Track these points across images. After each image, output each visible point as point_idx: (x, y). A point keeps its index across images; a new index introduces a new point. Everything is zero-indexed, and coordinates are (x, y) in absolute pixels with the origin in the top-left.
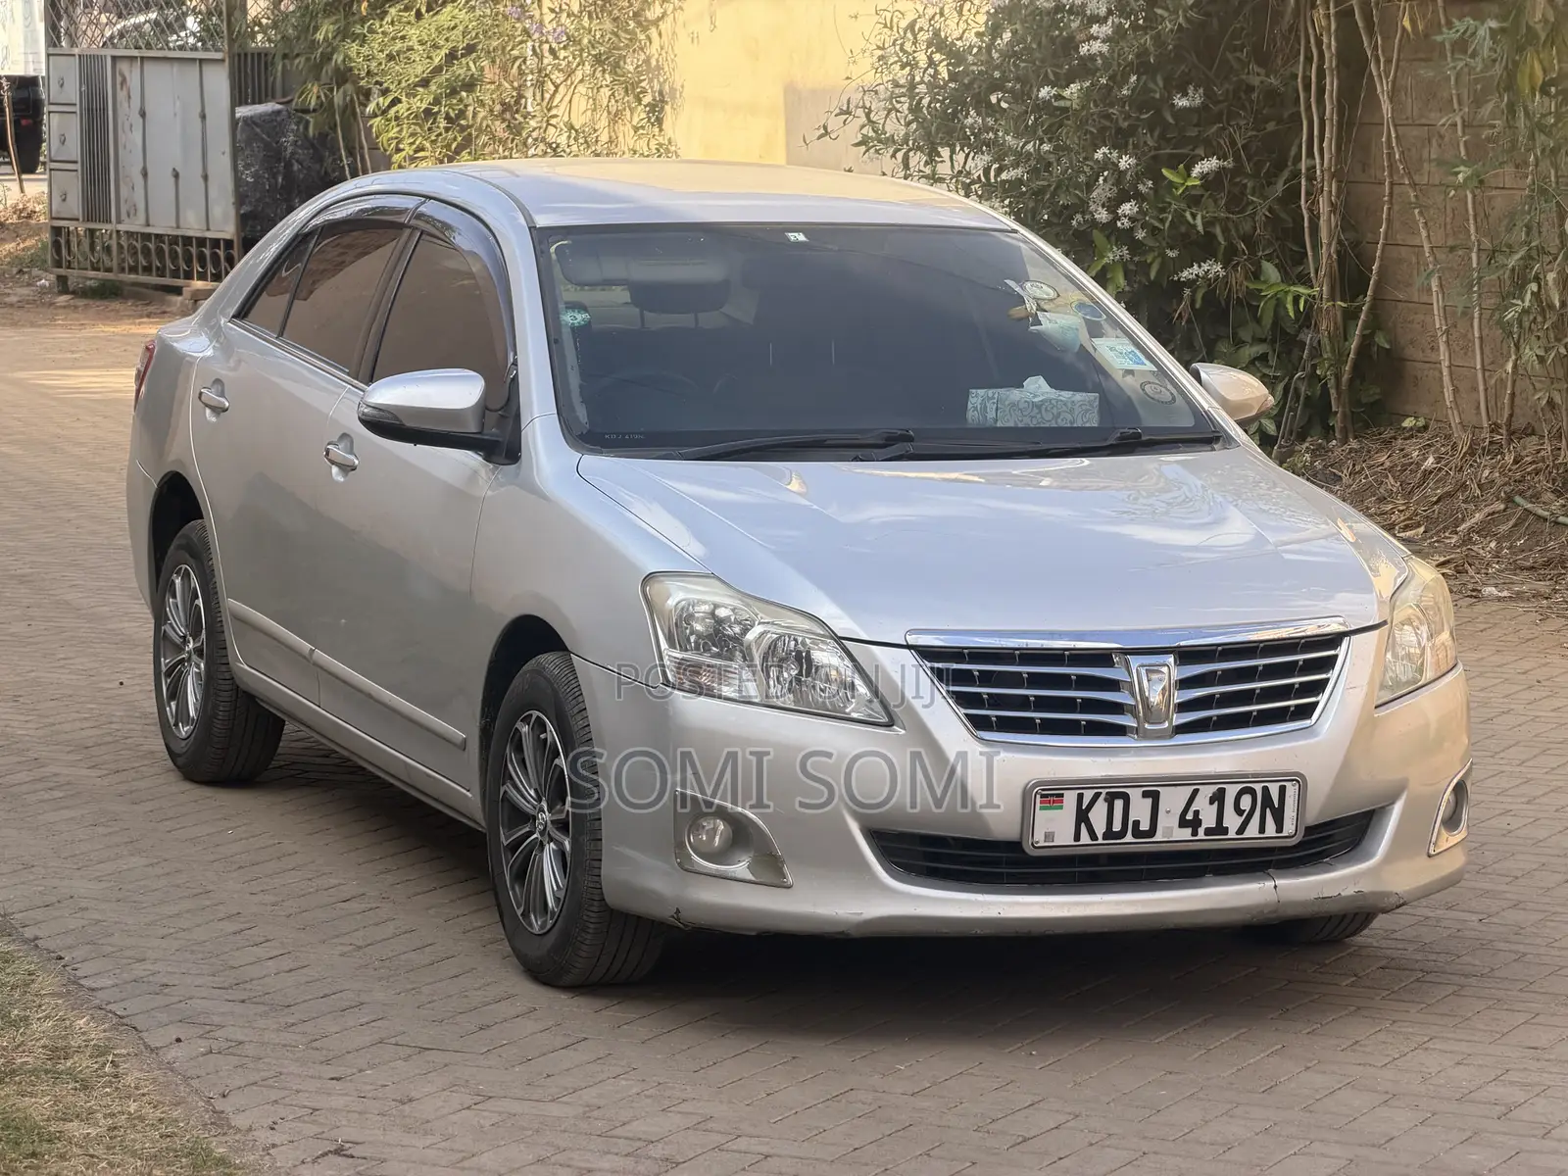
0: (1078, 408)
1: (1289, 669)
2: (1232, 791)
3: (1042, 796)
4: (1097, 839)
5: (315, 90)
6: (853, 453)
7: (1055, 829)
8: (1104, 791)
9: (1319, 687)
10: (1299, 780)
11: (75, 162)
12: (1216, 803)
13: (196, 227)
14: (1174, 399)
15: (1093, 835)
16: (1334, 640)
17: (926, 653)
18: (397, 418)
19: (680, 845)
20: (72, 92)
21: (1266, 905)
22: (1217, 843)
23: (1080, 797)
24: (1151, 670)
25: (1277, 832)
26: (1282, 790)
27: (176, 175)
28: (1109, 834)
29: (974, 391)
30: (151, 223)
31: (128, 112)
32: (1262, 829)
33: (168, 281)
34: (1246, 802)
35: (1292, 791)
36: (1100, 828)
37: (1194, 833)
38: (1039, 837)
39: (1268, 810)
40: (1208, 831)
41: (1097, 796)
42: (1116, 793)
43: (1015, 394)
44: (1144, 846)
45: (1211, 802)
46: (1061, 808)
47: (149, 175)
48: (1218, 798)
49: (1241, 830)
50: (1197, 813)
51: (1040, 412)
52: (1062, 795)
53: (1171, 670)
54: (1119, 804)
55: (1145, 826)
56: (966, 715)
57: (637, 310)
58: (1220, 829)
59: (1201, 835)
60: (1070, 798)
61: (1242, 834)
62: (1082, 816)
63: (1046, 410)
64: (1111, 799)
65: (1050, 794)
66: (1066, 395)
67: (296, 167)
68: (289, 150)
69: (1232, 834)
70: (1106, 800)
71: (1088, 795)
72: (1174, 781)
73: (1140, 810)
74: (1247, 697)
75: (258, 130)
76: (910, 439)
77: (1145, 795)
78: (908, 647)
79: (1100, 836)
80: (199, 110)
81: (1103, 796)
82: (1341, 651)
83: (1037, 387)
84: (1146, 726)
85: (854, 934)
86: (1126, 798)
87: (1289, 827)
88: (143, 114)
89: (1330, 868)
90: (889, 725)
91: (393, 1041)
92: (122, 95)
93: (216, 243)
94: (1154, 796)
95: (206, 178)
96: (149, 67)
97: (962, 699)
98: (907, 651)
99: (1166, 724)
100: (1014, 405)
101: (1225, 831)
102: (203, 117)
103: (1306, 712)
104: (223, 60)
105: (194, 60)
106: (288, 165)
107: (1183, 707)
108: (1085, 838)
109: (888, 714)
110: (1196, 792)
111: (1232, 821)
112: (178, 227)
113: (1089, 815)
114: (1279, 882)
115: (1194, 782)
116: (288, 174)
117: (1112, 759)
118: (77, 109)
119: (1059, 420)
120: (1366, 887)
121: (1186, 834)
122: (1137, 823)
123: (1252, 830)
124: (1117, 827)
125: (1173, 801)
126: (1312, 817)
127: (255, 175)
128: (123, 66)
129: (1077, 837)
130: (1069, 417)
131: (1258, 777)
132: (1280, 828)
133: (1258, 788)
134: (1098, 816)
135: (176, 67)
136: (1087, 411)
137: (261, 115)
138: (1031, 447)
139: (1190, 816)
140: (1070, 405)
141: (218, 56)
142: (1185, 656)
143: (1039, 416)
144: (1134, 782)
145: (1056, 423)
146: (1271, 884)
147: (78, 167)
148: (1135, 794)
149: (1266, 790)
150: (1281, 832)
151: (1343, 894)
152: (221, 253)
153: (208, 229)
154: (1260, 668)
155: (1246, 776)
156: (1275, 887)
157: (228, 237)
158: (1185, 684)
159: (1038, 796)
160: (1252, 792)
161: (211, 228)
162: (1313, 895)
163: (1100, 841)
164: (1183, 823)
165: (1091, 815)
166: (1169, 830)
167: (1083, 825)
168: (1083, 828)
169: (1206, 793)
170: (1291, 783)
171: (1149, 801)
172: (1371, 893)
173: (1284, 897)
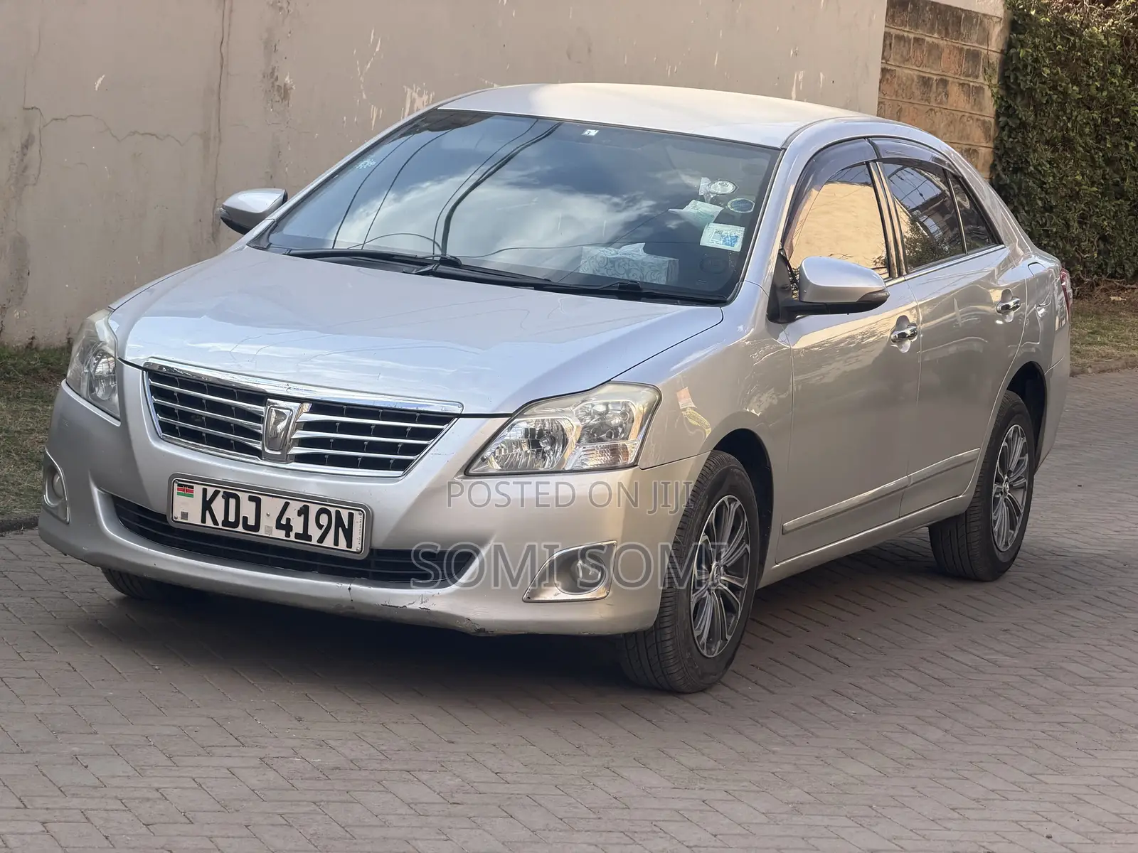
1: (400, 432)
2: (314, 509)
3: (179, 485)
4: (218, 525)
7: (187, 509)
8: (222, 490)
9: (418, 449)
10: (365, 511)
12: (303, 516)
15: (215, 522)
16: (446, 418)
17: (151, 374)
21: (342, 601)
22: (302, 545)
23: (205, 491)
24: (278, 411)
25: (347, 547)
26: (351, 516)
28: (226, 522)
32: (336, 543)
34: (324, 519)
35: (358, 518)
36: (220, 518)
37: (288, 535)
38: (177, 514)
39: (340, 529)
40: (297, 536)
41: (216, 493)
42: (230, 493)
44: (251, 536)
45: (299, 514)
46: (192, 496)
48: (304, 512)
49: (321, 539)
50: (288, 520)
52: (192, 487)
53: (293, 414)
54: (232, 502)
55: (251, 522)
58: (305, 536)
59: (292, 538)
60: (198, 490)
61: (322, 543)
62: (207, 506)
64: (227, 497)
65: (185, 484)
66: (652, 258)
69: (314, 542)
70: (223, 497)
71: (210, 491)
72: (273, 493)
73: (248, 510)
74: (357, 446)
77: (251, 499)
79: (220, 523)
81: (221, 494)
82: (446, 428)
83: (635, 250)
84: (267, 450)
86: (238, 499)
87: (356, 545)
94: (258, 502)
98: (141, 371)
99: (283, 452)
101: (310, 538)
103: (403, 466)
107: (302, 442)
108: (209, 522)
110: (287, 505)
111: (315, 533)
113: (211, 506)
114: (353, 586)
115: (286, 497)
120: (434, 606)
121: (281, 534)
122: (245, 519)
123: (329, 542)
124: (232, 518)
125: (271, 507)
126: (380, 541)
129: (204, 520)
131: (333, 503)
132: (349, 544)
133: (333, 510)
134: (218, 506)
139: (283, 522)
144: (245, 488)
146: (348, 586)
148: (244, 497)
149: (338, 513)
150: (351, 548)
151: (407, 607)
155: (325, 500)
156: (349, 589)
159: (176, 485)
160: (329, 513)
162: (381, 602)
163: (220, 526)
164: (279, 526)
165: (213, 506)
166: (269, 529)
167: (207, 512)
168: (208, 514)
169: (295, 506)
170: (358, 512)
171: (253, 505)
172: (437, 612)
173: (357, 598)
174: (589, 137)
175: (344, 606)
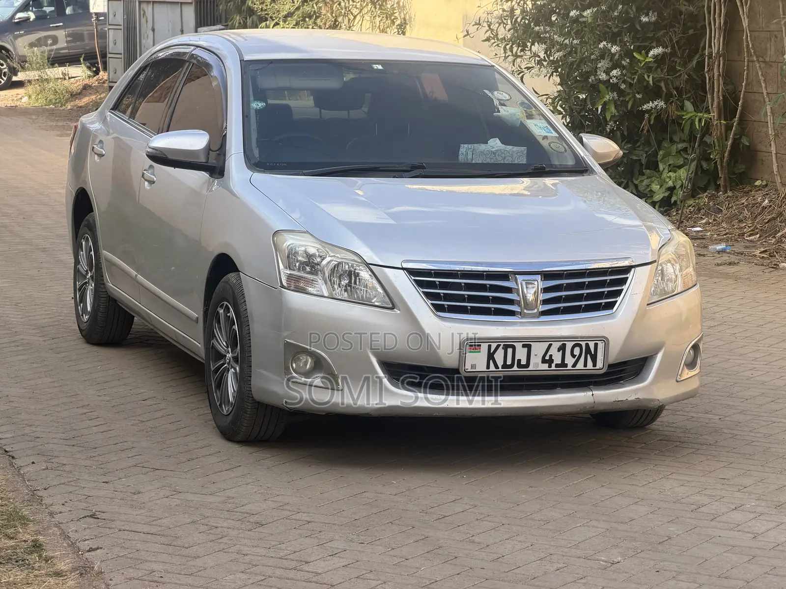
0: (517, 154)
1: (602, 284)
2: (569, 345)
3: (470, 346)
4: (499, 368)
5: (238, 18)
6: (395, 174)
7: (477, 362)
8: (502, 344)
9: (618, 293)
10: (605, 340)
11: (121, 54)
12: (561, 351)
14: (566, 150)
15: (496, 366)
16: (627, 270)
17: (411, 272)
18: (164, 154)
19: (287, 369)
20: (120, 19)
21: (588, 404)
22: (562, 372)
23: (490, 346)
24: (528, 283)
25: (593, 367)
26: (596, 345)
28: (505, 366)
29: (462, 145)
31: (146, 29)
32: (585, 365)
34: (577, 351)
35: (601, 345)
36: (500, 363)
37: (550, 366)
38: (468, 367)
39: (588, 355)
40: (557, 366)
41: (498, 346)
42: (508, 345)
43: (482, 147)
44: (523, 372)
45: (559, 351)
46: (480, 352)
48: (562, 348)
49: (574, 365)
50: (551, 356)
51: (495, 156)
52: (480, 345)
53: (539, 283)
54: (510, 351)
55: (524, 362)
56: (432, 304)
57: (318, 109)
58: (563, 364)
59: (553, 367)
60: (484, 347)
61: (575, 367)
62: (491, 356)
63: (498, 155)
64: (506, 348)
65: (474, 344)
66: (509, 148)
69: (569, 367)
70: (503, 348)
71: (494, 346)
72: (539, 340)
73: (521, 354)
74: (580, 298)
76: (424, 168)
77: (524, 346)
78: (403, 269)
79: (500, 366)
80: (180, 28)
81: (501, 347)
82: (630, 276)
83: (495, 143)
84: (525, 311)
85: (374, 414)
86: (514, 348)
87: (600, 364)
88: (153, 30)
89: (623, 386)
90: (392, 308)
91: (141, 465)
92: (143, 20)
94: (529, 347)
96: (156, 6)
97: (428, 295)
98: (402, 271)
99: (536, 310)
100: (482, 153)
101: (566, 365)
102: (182, 31)
103: (610, 306)
104: (191, 3)
105: (178, 3)
107: (545, 302)
108: (492, 368)
109: (392, 302)
110: (550, 345)
111: (570, 361)
113: (494, 356)
114: (595, 392)
115: (549, 340)
117: (507, 328)
118: (122, 27)
119: (506, 160)
120: (641, 396)
121: (545, 366)
122: (519, 361)
123: (580, 365)
124: (509, 362)
125: (538, 350)
126: (612, 359)
128: (144, 6)
129: (488, 367)
130: (511, 159)
131: (583, 338)
132: (595, 365)
133: (583, 344)
134: (499, 357)
135: (169, 6)
136: (520, 156)
138: (486, 172)
139: (547, 358)
140: (511, 153)
141: (189, 1)
142: (547, 276)
143: (494, 158)
144: (518, 339)
145: (504, 161)
146: (590, 393)
147: (122, 56)
148: (519, 346)
149: (587, 345)
150: (595, 367)
151: (629, 399)
154: (587, 283)
155: (577, 337)
156: (593, 395)
158: (546, 290)
159: (467, 346)
160: (580, 346)
162: (613, 400)
164: (544, 361)
165: (495, 356)
166: (536, 364)
167: (491, 361)
169: (556, 346)
170: (600, 342)
171: (526, 349)
172: (644, 399)
173: (598, 400)
174: (380, 70)
175: (588, 407)
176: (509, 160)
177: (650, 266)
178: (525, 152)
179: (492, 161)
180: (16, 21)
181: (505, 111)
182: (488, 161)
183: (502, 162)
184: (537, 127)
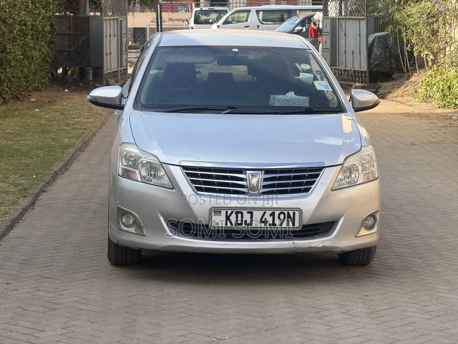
0: (303, 101)
1: (303, 177)
2: (277, 213)
3: (214, 211)
5: (391, 27)
6: (216, 112)
7: (219, 222)
8: (235, 211)
9: (313, 183)
10: (300, 211)
11: (329, 49)
12: (272, 216)
13: (357, 67)
14: (333, 99)
15: (232, 224)
16: (320, 169)
17: (185, 168)
19: (119, 222)
20: (328, 29)
21: (290, 248)
23: (227, 212)
24: (253, 176)
26: (294, 213)
27: (353, 53)
28: (237, 224)
30: (347, 66)
31: (342, 34)
33: (350, 83)
34: (282, 216)
35: (297, 214)
38: (214, 224)
39: (289, 219)
40: (270, 225)
41: (232, 213)
42: (239, 212)
43: (281, 97)
45: (271, 216)
46: (221, 215)
47: (346, 52)
48: (273, 215)
50: (265, 218)
51: (288, 102)
52: (221, 211)
53: (261, 176)
54: (240, 215)
55: (249, 222)
56: (195, 187)
58: (274, 224)
59: (267, 226)
60: (223, 212)
62: (228, 218)
63: (290, 101)
64: (237, 213)
65: (217, 211)
66: (298, 97)
67: (392, 50)
68: (391, 46)
70: (235, 214)
71: (229, 212)
72: (258, 209)
73: (247, 217)
74: (287, 185)
75: (382, 40)
76: (235, 108)
77: (248, 212)
79: (234, 224)
80: (359, 33)
82: (321, 173)
83: (291, 95)
84: (250, 192)
85: (162, 250)
86: (242, 214)
87: (297, 224)
88: (345, 35)
89: (315, 238)
90: (172, 189)
92: (340, 29)
93: (362, 72)
94: (251, 213)
95: (360, 53)
96: (347, 21)
97: (193, 181)
98: (179, 167)
99: (257, 192)
100: (279, 100)
101: (276, 225)
102: (360, 35)
103: (307, 190)
104: (365, 19)
105: (358, 19)
106: (390, 50)
107: (264, 187)
108: (229, 225)
110: (265, 213)
111: (277, 222)
112: (353, 68)
114: (294, 241)
115: (264, 210)
116: (390, 52)
118: (329, 34)
119: (295, 105)
120: (327, 244)
122: (246, 221)
123: (284, 225)
124: (239, 222)
125: (257, 215)
126: (305, 222)
127: (380, 53)
128: (341, 21)
129: (226, 224)
131: (285, 209)
132: (294, 225)
133: (286, 212)
134: (233, 218)
135: (354, 21)
136: (305, 102)
137: (383, 35)
138: (273, 111)
139: (263, 220)
140: (299, 100)
141: (363, 17)
142: (267, 171)
143: (288, 103)
144: (245, 208)
146: (292, 242)
147: (329, 50)
148: (245, 212)
149: (288, 213)
150: (294, 226)
151: (318, 246)
152: (363, 75)
153: (360, 68)
154: (292, 176)
155: (282, 208)
156: (294, 243)
157: (364, 70)
158: (265, 180)
159: (213, 212)
160: (284, 214)
161: (361, 68)
162: (307, 246)
165: (231, 218)
167: (228, 221)
168: (228, 222)
169: (268, 213)
170: (296, 211)
171: (249, 215)
172: (329, 246)
173: (297, 246)
174: (236, 52)
175: (291, 250)
176: (297, 105)
177: (336, 167)
178: (308, 99)
179: (287, 105)
180: (295, 31)
181: (303, 75)
182: (283, 105)
183: (293, 105)
184: (320, 85)
